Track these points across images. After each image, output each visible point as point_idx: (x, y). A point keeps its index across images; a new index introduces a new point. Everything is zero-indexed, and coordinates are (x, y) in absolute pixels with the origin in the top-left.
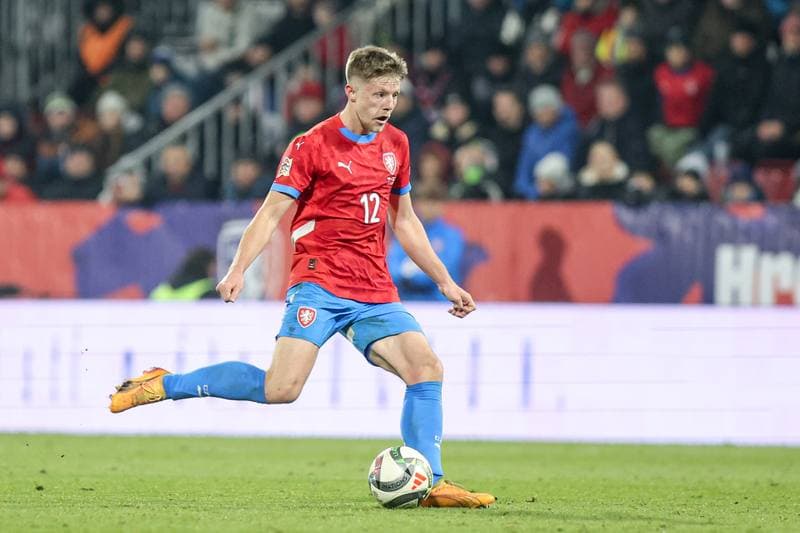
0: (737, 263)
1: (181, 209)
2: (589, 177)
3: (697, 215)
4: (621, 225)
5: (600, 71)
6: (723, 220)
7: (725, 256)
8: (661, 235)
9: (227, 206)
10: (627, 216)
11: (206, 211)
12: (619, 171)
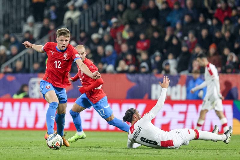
0: (157, 89)
1: (19, 75)
2: (119, 69)
3: (147, 77)
4: (128, 79)
5: (124, 41)
6: (153, 78)
7: (154, 87)
8: (138, 82)
9: (31, 75)
10: (130, 77)
11: (25, 76)
12: (126, 67)
